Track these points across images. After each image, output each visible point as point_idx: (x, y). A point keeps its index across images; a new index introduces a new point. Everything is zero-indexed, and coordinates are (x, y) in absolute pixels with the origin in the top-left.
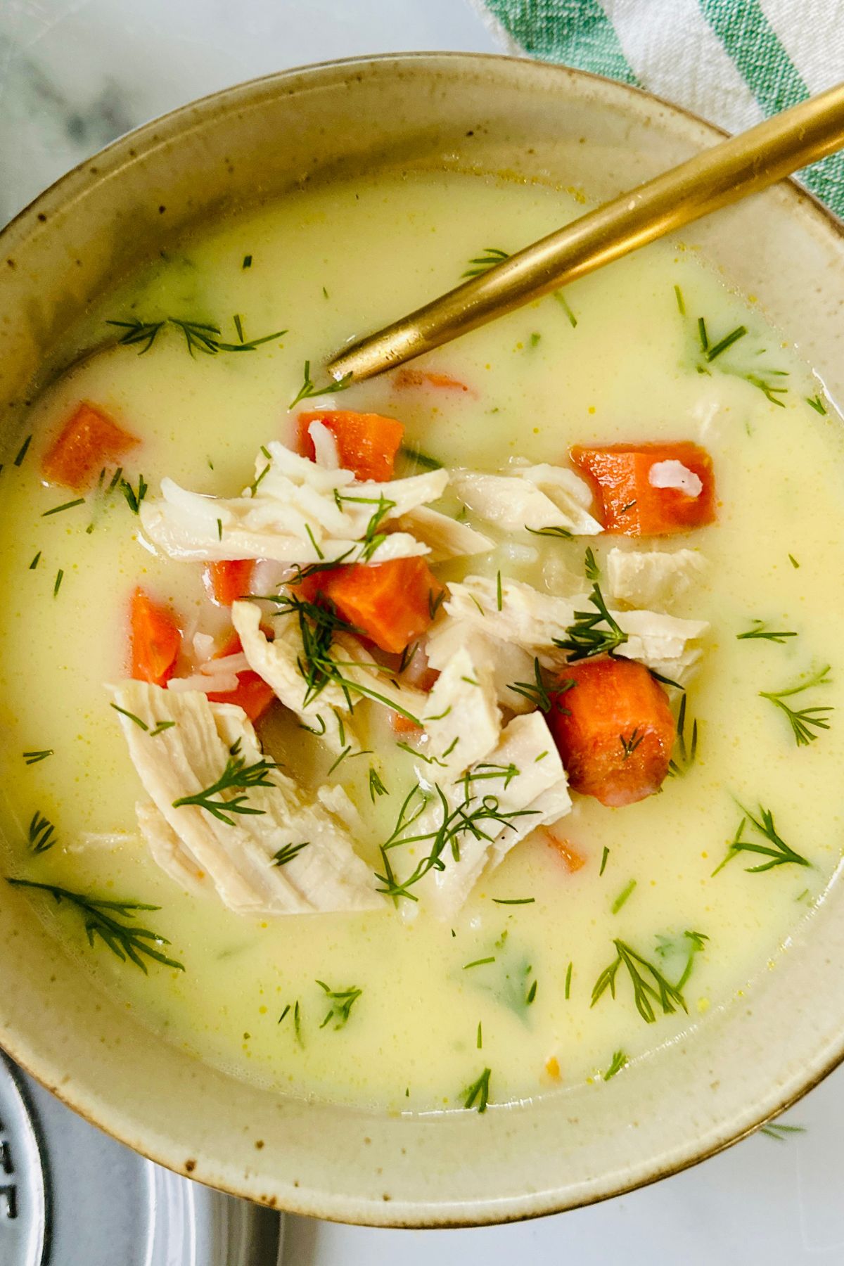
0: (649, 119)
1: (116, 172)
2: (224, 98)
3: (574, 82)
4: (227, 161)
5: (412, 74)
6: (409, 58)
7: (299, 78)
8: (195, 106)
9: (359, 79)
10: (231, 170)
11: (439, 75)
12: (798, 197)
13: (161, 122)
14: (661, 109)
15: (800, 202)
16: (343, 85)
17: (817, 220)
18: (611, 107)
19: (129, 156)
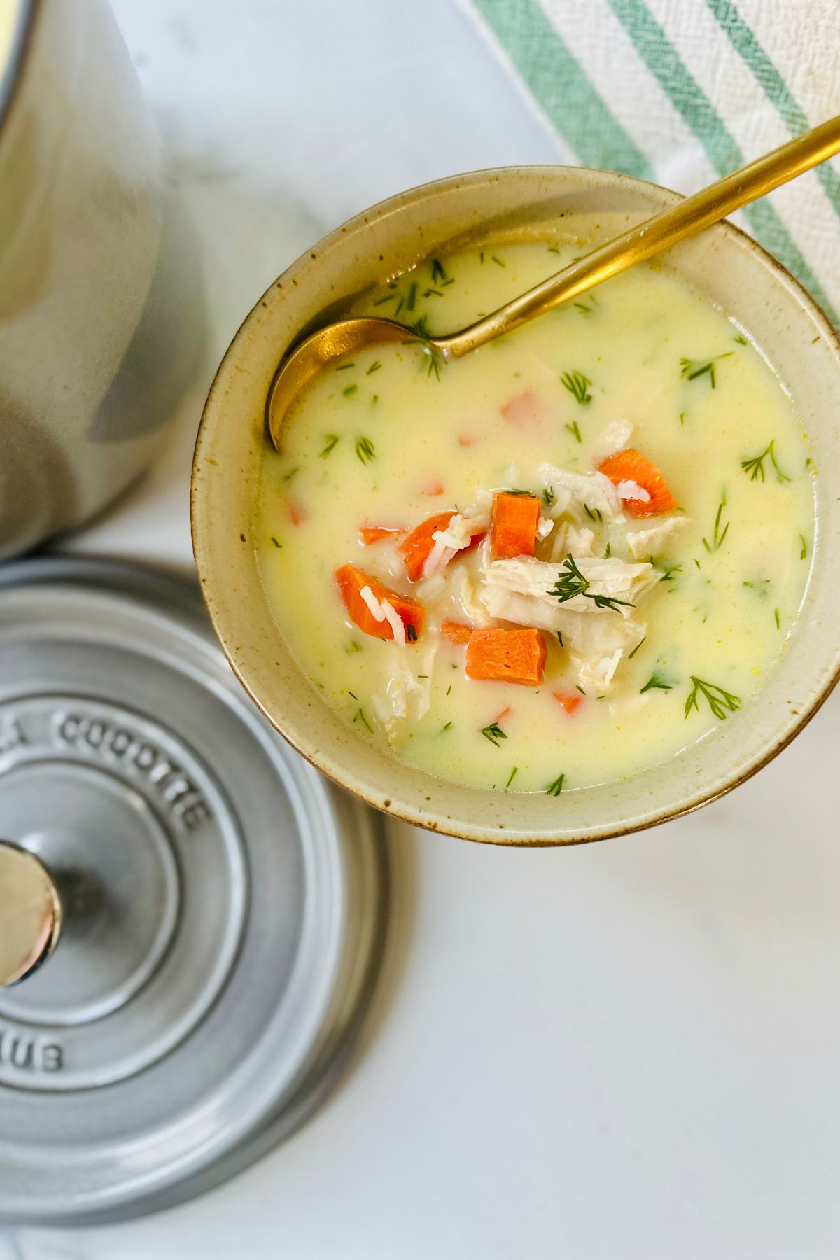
0: (665, 202)
1: (357, 232)
2: (420, 190)
3: (622, 181)
4: (420, 229)
5: (528, 177)
6: (526, 168)
7: (462, 179)
8: (402, 195)
9: (497, 179)
10: (422, 235)
11: (543, 178)
12: (753, 246)
13: (383, 204)
14: (672, 196)
15: (754, 249)
16: (488, 183)
17: (764, 259)
18: (643, 195)
19: (364, 222)
